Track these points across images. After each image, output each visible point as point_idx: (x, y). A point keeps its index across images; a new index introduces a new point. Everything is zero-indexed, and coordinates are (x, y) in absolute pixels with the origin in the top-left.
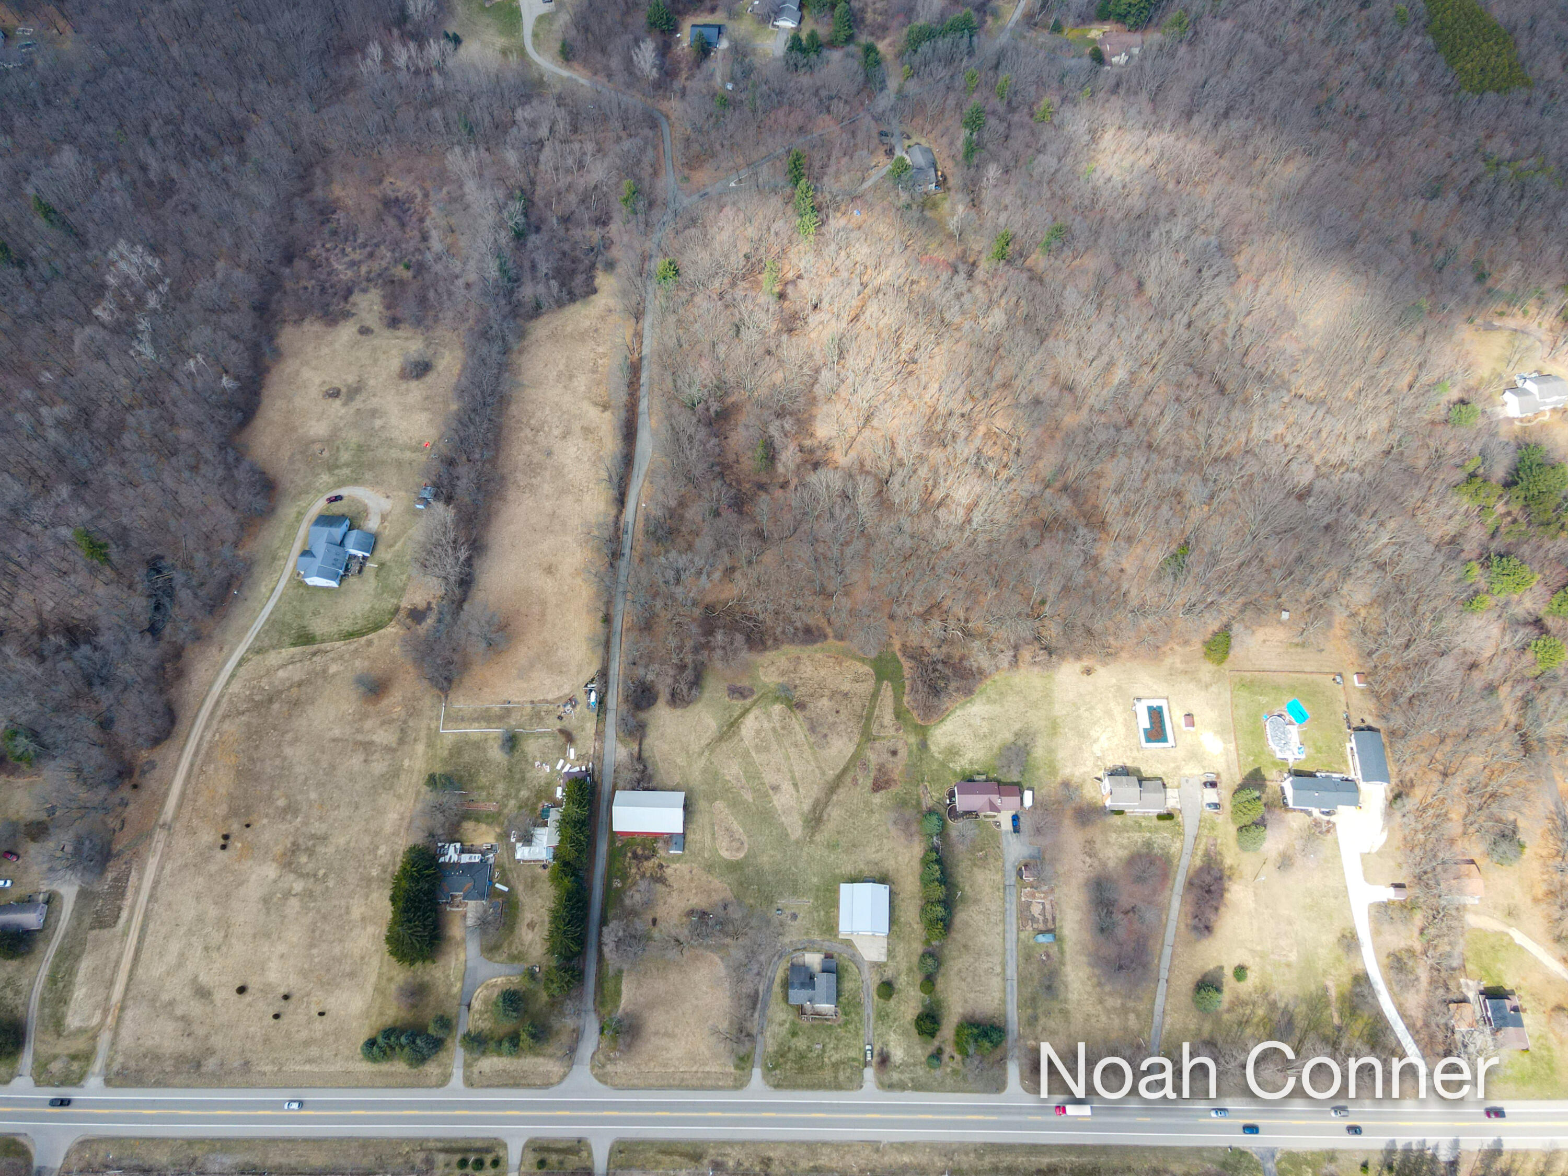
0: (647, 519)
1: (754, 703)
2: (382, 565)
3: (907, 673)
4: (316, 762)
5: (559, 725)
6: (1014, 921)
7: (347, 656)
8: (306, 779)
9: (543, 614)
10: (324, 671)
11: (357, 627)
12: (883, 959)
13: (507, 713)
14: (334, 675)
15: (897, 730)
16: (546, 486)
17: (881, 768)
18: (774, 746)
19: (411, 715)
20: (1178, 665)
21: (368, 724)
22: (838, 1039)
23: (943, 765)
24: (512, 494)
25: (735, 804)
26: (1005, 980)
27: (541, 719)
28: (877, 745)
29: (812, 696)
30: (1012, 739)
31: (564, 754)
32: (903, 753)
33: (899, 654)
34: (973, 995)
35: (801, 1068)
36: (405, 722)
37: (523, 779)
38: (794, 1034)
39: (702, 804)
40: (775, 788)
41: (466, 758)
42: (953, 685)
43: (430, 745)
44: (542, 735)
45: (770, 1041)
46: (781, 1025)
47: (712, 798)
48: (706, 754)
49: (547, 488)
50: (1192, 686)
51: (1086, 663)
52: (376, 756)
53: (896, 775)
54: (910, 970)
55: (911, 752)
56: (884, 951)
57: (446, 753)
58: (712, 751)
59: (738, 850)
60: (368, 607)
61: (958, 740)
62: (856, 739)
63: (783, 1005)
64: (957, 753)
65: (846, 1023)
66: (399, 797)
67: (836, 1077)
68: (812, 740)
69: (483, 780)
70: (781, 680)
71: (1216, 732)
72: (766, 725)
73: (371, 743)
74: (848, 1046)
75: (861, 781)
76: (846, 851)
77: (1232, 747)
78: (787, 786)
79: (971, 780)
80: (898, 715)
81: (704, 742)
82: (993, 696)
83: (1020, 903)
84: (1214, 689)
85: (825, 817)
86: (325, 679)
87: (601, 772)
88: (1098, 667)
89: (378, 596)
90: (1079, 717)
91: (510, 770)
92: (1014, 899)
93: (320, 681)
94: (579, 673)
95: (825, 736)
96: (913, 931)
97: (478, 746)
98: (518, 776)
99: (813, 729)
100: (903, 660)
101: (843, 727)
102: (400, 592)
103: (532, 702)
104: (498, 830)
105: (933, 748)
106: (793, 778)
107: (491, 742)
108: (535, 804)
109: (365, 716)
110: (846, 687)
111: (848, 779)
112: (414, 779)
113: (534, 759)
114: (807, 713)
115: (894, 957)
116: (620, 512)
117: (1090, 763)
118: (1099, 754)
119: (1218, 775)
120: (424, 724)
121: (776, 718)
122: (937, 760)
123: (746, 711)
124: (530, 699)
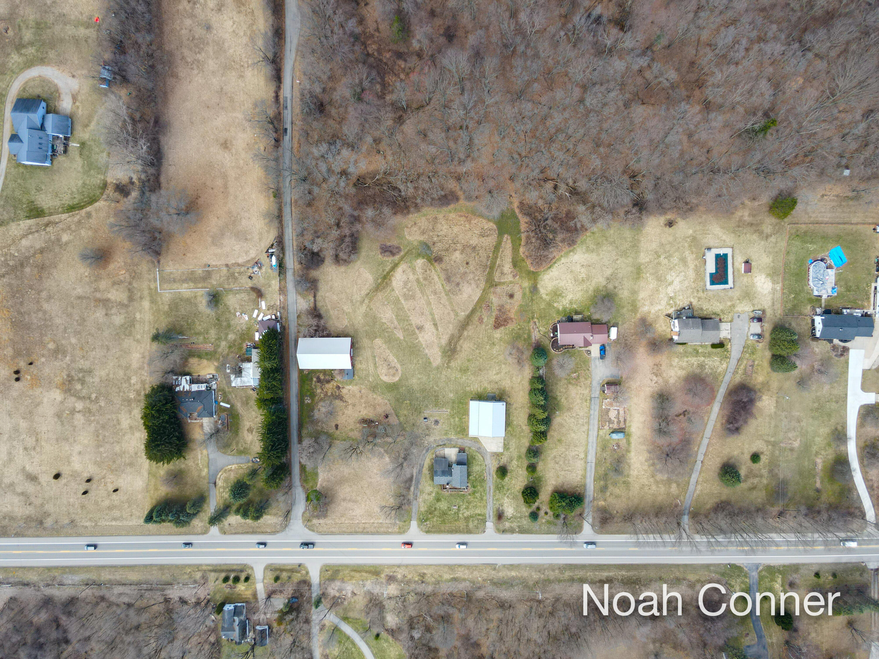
0: (302, 94)
1: (402, 259)
2: (83, 144)
3: (523, 226)
4: (70, 315)
5: (250, 284)
6: (596, 422)
7: (73, 227)
8: (66, 328)
9: (226, 186)
10: (59, 240)
11: (76, 201)
12: (501, 450)
13: (207, 275)
14: (66, 244)
15: (514, 276)
16: (211, 62)
17: (501, 308)
18: (419, 295)
19: (134, 278)
20: (746, 218)
21: (103, 284)
22: (469, 503)
23: (549, 304)
24: (182, 72)
25: (390, 340)
26: (586, 462)
27: (236, 279)
28: (499, 289)
29: (447, 250)
30: (604, 283)
31: (257, 306)
32: (518, 296)
33: (517, 211)
34: (563, 473)
35: (444, 520)
36: (130, 283)
37: (229, 326)
38: (438, 500)
39: (365, 342)
40: (420, 328)
41: (183, 311)
42: (560, 237)
43: (153, 301)
44: (239, 292)
45: (422, 504)
46: (429, 494)
47: (372, 336)
48: (366, 301)
49: (212, 64)
50: (755, 237)
51: (670, 216)
52: (114, 311)
53: (512, 315)
54: (519, 457)
55: (524, 294)
56: (502, 445)
57: (166, 308)
58: (371, 300)
59: (394, 375)
60: (80, 183)
61: (562, 284)
62: (482, 285)
63: (430, 482)
64: (560, 295)
65: (474, 493)
66: (138, 341)
67: (467, 526)
68: (448, 288)
69: (199, 328)
70: (422, 238)
71: (768, 275)
72: (412, 277)
73: (108, 300)
74: (475, 507)
75: (485, 320)
76: (474, 374)
77: (778, 287)
78: (429, 326)
79: (571, 320)
80: (515, 264)
81: (364, 292)
82: (592, 246)
83: (601, 410)
84: (773, 239)
85: (458, 348)
86: (61, 246)
87: (287, 319)
88: (679, 220)
89: (86, 172)
90: (659, 264)
91: (218, 319)
92: (597, 408)
93: (57, 249)
94: (260, 239)
95: (458, 284)
96: (522, 431)
97: (191, 301)
98: (225, 324)
99: (448, 279)
100: (520, 216)
101: (471, 276)
102: (103, 170)
103: (227, 265)
104: (216, 364)
105: (543, 291)
106: (433, 319)
107: (199, 299)
108: (240, 344)
109: (98, 278)
110: (474, 241)
111: (476, 318)
112: (146, 329)
113: (235, 311)
114: (443, 265)
115: (508, 449)
116: (279, 88)
117: (664, 303)
118: (672, 295)
119: (764, 311)
120: (145, 285)
121: (419, 270)
122: (544, 300)
123: (395, 266)
124: (224, 263)
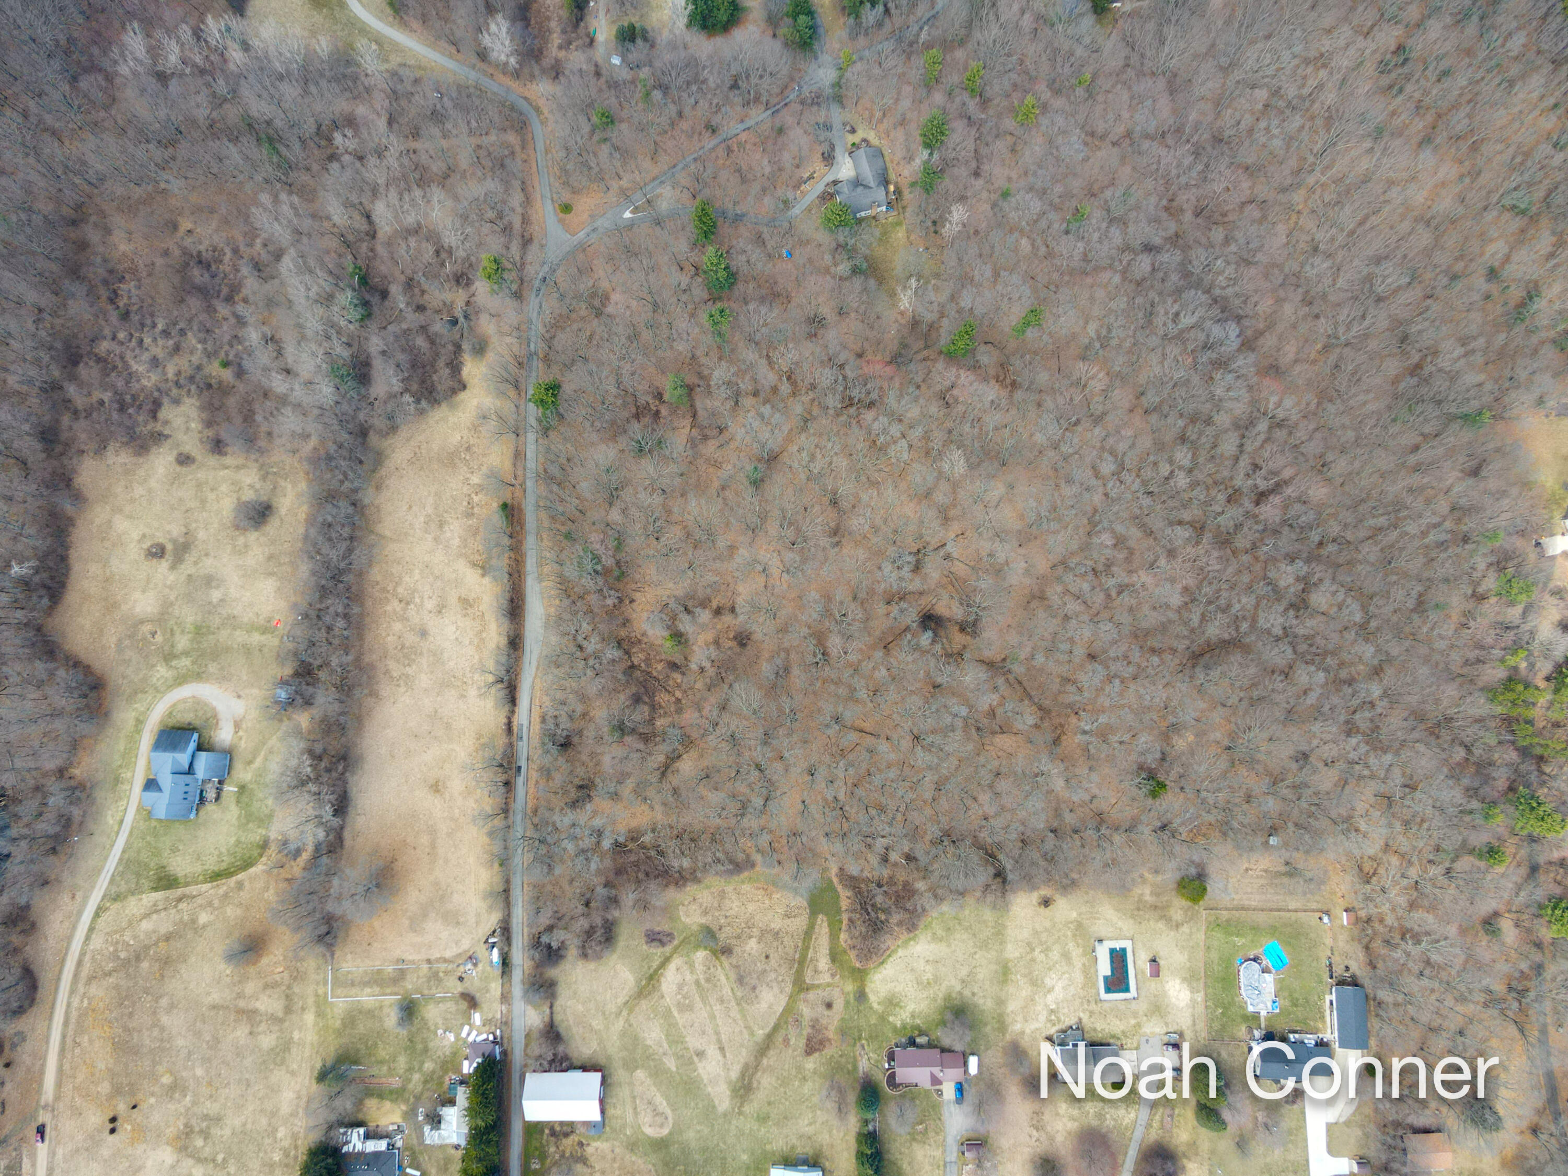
0: (543, 720)
1: (676, 950)
2: (242, 788)
3: (844, 904)
4: (198, 1034)
5: (459, 988)
7: (216, 903)
8: (190, 1053)
9: (433, 846)
10: (194, 921)
11: (224, 866)
13: (401, 975)
14: (204, 927)
15: (833, 976)
16: (423, 677)
17: (815, 1024)
18: (699, 1004)
19: (295, 979)
20: (1148, 897)
21: (250, 987)
23: (883, 1018)
24: (385, 690)
25: (658, 1072)
27: (440, 980)
28: (811, 995)
29: (739, 937)
30: (958, 988)
31: (468, 1020)
32: (839, 1005)
33: (835, 880)
36: (289, 987)
37: (426, 1050)
39: (619, 1074)
40: (700, 1054)
41: (361, 1028)
42: (895, 918)
43: (320, 1014)
44: (443, 1000)
47: (631, 1066)
48: (625, 1013)
49: (424, 680)
50: (1161, 925)
51: (1045, 892)
52: (263, 1027)
53: (831, 1035)
55: (847, 1003)
57: (338, 1023)
58: (631, 1011)
59: (662, 1126)
60: (233, 840)
61: (899, 988)
62: (789, 988)
64: (897, 1005)
66: (293, 1073)
68: (739, 994)
69: (383, 1053)
70: (703, 921)
71: (1184, 979)
72: (688, 977)
73: (255, 1011)
75: (792, 1041)
76: (777, 1124)
77: (1200, 997)
78: (712, 1051)
79: (912, 1043)
80: (834, 957)
81: (621, 1000)
82: (940, 933)
84: (1185, 929)
85: (755, 1084)
86: (196, 931)
87: (510, 1039)
88: (1057, 897)
89: (243, 826)
90: (1033, 960)
91: (411, 1041)
93: (190, 935)
94: (477, 923)
95: (754, 988)
97: (370, 1014)
98: (420, 1047)
99: (741, 980)
100: (839, 888)
101: (773, 975)
102: (265, 820)
103: (429, 961)
104: (404, 1108)
105: (873, 999)
106: (719, 1041)
107: (386, 1010)
108: (441, 1077)
109: (244, 979)
110: (776, 924)
111: (779, 1038)
112: (307, 1053)
113: (437, 1028)
114: (734, 961)
116: (513, 712)
117: (1042, 1018)
118: (1053, 1006)
119: (1181, 1035)
120: (310, 990)
121: (699, 967)
122: (875, 1012)
123: (666, 960)
124: (425, 957)
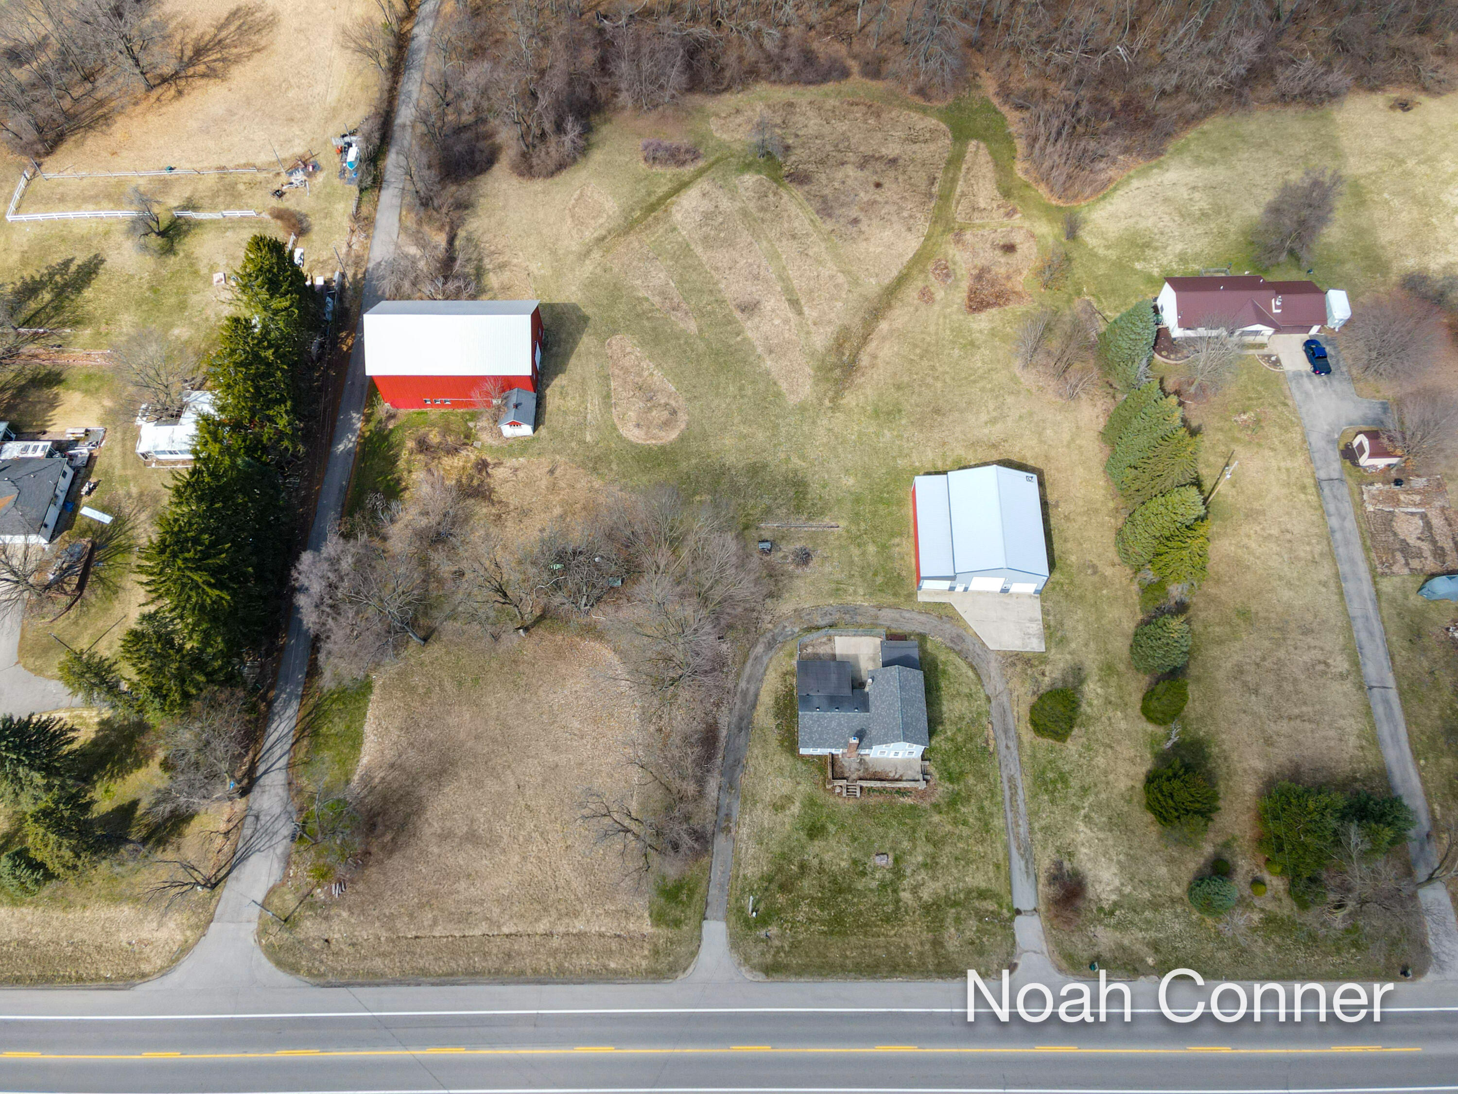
1: (701, 173)
3: (1016, 128)
5: (274, 205)
6: (1358, 554)
12: (1036, 645)
13: (159, 188)
15: (1009, 214)
17: (983, 274)
18: (745, 238)
22: (936, 841)
23: (1118, 264)
25: (658, 338)
26: (1363, 687)
27: (237, 196)
28: (969, 237)
29: (822, 162)
32: (1027, 249)
33: (996, 101)
34: (1284, 727)
35: (838, 920)
37: (182, 306)
38: (815, 831)
39: (580, 342)
40: (749, 308)
45: (749, 849)
46: (778, 807)
47: (604, 330)
48: (596, 255)
51: (1396, 93)
53: (1017, 286)
54: (1108, 669)
55: (1044, 247)
56: (1036, 627)
58: (608, 251)
59: (666, 424)
61: (1145, 225)
62: (922, 228)
63: (783, 760)
64: (1147, 246)
65: (954, 801)
67: (937, 943)
68: (826, 228)
70: (755, 138)
72: (725, 204)
74: (964, 859)
75: (940, 295)
76: (920, 423)
78: (774, 305)
80: (1006, 192)
81: (589, 235)
82: (1208, 155)
83: (1362, 517)
85: (864, 360)
88: (1422, 98)
90: (1407, 174)
91: (153, 289)
92: (1347, 508)
94: (328, 120)
95: (855, 222)
96: (1105, 582)
97: (85, 241)
98: (171, 300)
99: (826, 212)
100: (1005, 110)
101: (891, 209)
103: (221, 168)
104: (108, 403)
105: (1092, 241)
106: (788, 290)
110: (892, 150)
111: (911, 293)
113: (212, 269)
114: (813, 188)
115: (1063, 642)
121: (747, 194)
122: (1105, 259)
123: (681, 186)
